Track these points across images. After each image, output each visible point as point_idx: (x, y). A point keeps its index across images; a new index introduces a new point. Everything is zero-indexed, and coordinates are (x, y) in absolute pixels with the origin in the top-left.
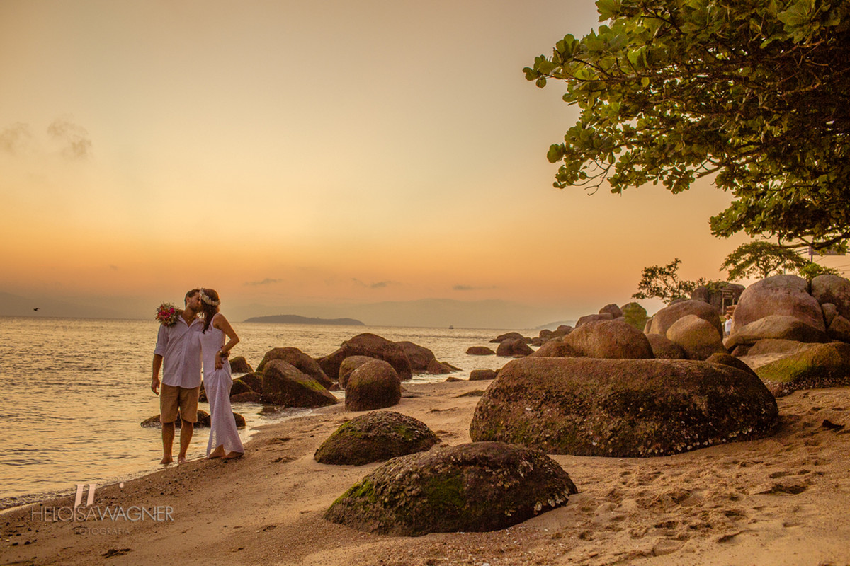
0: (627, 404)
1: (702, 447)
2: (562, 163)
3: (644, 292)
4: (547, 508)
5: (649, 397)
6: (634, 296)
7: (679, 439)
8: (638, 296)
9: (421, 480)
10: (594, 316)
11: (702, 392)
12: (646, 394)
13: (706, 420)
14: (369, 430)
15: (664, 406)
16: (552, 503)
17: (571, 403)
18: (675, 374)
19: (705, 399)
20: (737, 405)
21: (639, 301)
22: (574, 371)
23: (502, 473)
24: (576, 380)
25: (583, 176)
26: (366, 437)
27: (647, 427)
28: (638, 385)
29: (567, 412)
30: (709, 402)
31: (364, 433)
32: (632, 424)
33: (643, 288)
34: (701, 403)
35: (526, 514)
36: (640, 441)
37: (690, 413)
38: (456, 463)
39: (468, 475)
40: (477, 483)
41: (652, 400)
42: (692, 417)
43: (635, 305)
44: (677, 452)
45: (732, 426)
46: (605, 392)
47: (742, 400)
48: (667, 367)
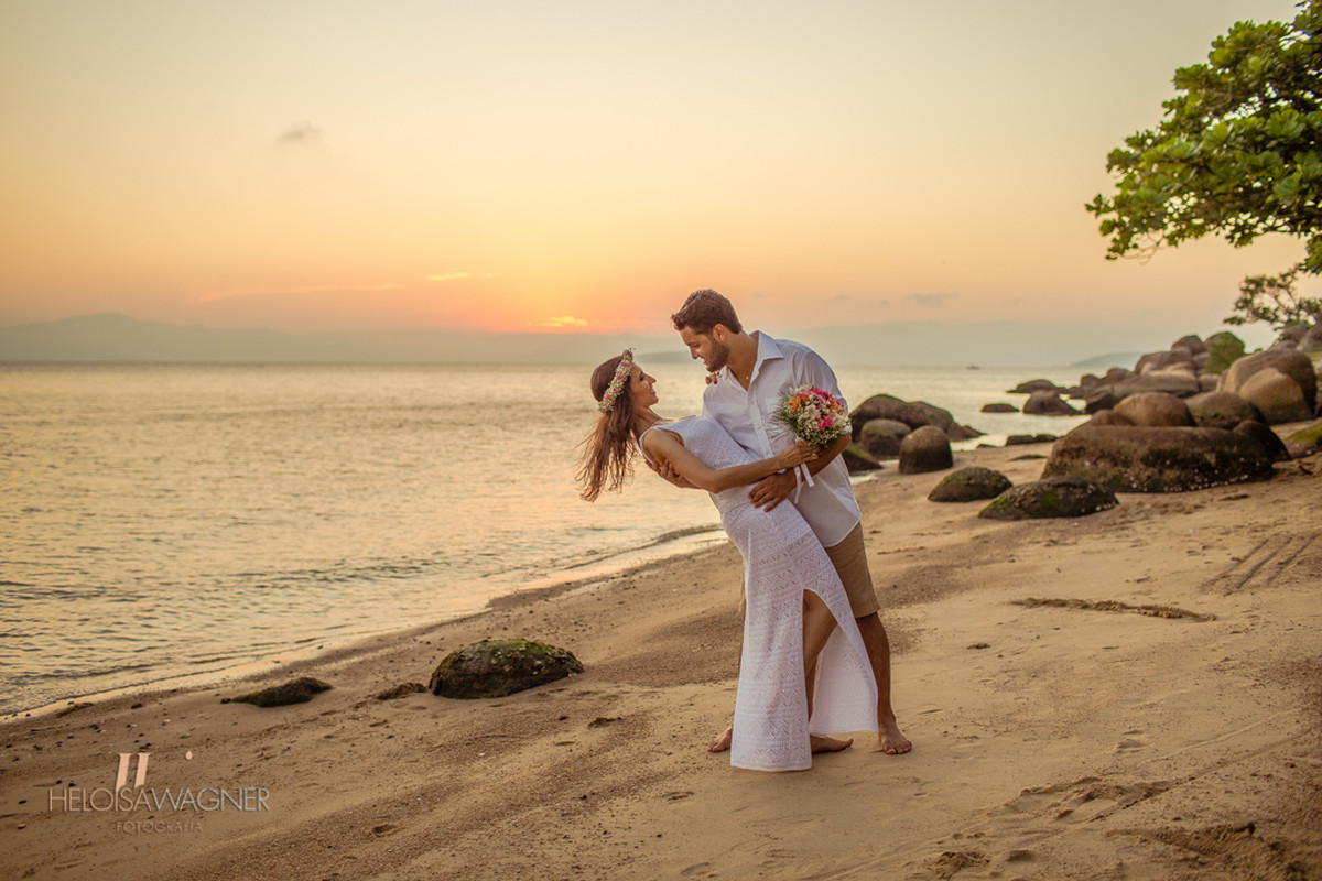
0: (1158, 458)
1: (1209, 487)
2: (1115, 234)
3: (1242, 314)
4: (1103, 509)
5: (1173, 455)
6: (1226, 321)
7: (1193, 482)
8: (1233, 321)
9: (1036, 494)
10: (1163, 354)
11: (1213, 450)
12: (1171, 452)
13: (1214, 470)
14: (969, 479)
15: (1183, 460)
16: (1105, 507)
17: (1116, 458)
18: (1194, 438)
19: (1214, 455)
20: (1238, 459)
21: (1234, 329)
22: (1120, 436)
23: (1079, 491)
24: (1122, 443)
25: (1135, 246)
26: (968, 485)
27: (1171, 474)
28: (1167, 446)
29: (1116, 465)
30: (1217, 458)
31: (966, 482)
32: (1161, 472)
33: (1241, 308)
34: (1211, 458)
35: (1091, 511)
36: (1166, 484)
37: (1203, 465)
38: (1054, 486)
39: (1061, 492)
40: (1065, 496)
41: (1176, 455)
42: (1205, 468)
43: (1227, 335)
44: (1190, 490)
45: (1232, 474)
46: (1143, 451)
47: (1242, 456)
48: (1189, 434)
